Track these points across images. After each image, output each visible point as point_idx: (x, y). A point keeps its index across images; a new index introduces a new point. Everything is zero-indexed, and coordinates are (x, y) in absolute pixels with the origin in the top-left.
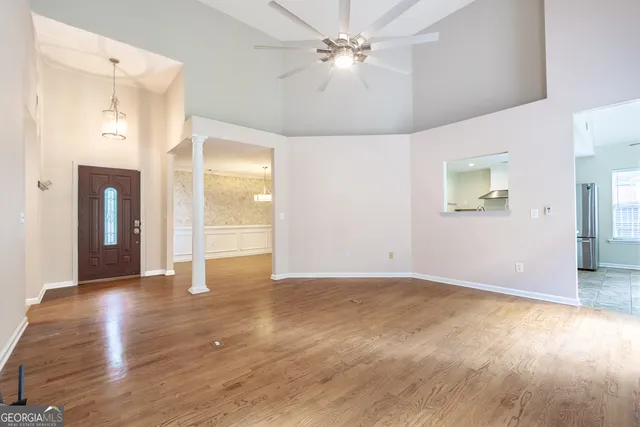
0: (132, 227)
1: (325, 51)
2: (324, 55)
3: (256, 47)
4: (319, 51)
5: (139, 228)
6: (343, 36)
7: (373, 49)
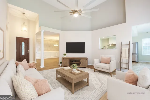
0: (28, 51)
1: (71, 12)
2: (71, 13)
3: (55, 11)
4: (70, 12)
5: (29, 51)
6: (76, 9)
7: (83, 12)
